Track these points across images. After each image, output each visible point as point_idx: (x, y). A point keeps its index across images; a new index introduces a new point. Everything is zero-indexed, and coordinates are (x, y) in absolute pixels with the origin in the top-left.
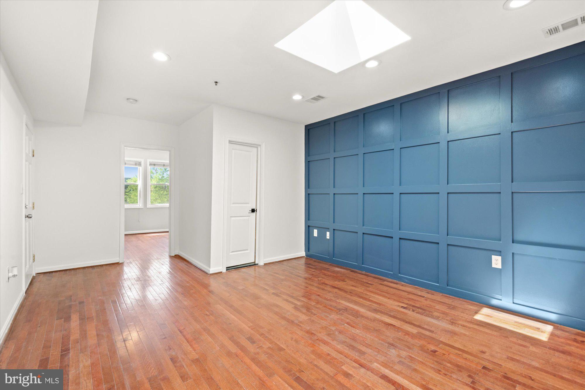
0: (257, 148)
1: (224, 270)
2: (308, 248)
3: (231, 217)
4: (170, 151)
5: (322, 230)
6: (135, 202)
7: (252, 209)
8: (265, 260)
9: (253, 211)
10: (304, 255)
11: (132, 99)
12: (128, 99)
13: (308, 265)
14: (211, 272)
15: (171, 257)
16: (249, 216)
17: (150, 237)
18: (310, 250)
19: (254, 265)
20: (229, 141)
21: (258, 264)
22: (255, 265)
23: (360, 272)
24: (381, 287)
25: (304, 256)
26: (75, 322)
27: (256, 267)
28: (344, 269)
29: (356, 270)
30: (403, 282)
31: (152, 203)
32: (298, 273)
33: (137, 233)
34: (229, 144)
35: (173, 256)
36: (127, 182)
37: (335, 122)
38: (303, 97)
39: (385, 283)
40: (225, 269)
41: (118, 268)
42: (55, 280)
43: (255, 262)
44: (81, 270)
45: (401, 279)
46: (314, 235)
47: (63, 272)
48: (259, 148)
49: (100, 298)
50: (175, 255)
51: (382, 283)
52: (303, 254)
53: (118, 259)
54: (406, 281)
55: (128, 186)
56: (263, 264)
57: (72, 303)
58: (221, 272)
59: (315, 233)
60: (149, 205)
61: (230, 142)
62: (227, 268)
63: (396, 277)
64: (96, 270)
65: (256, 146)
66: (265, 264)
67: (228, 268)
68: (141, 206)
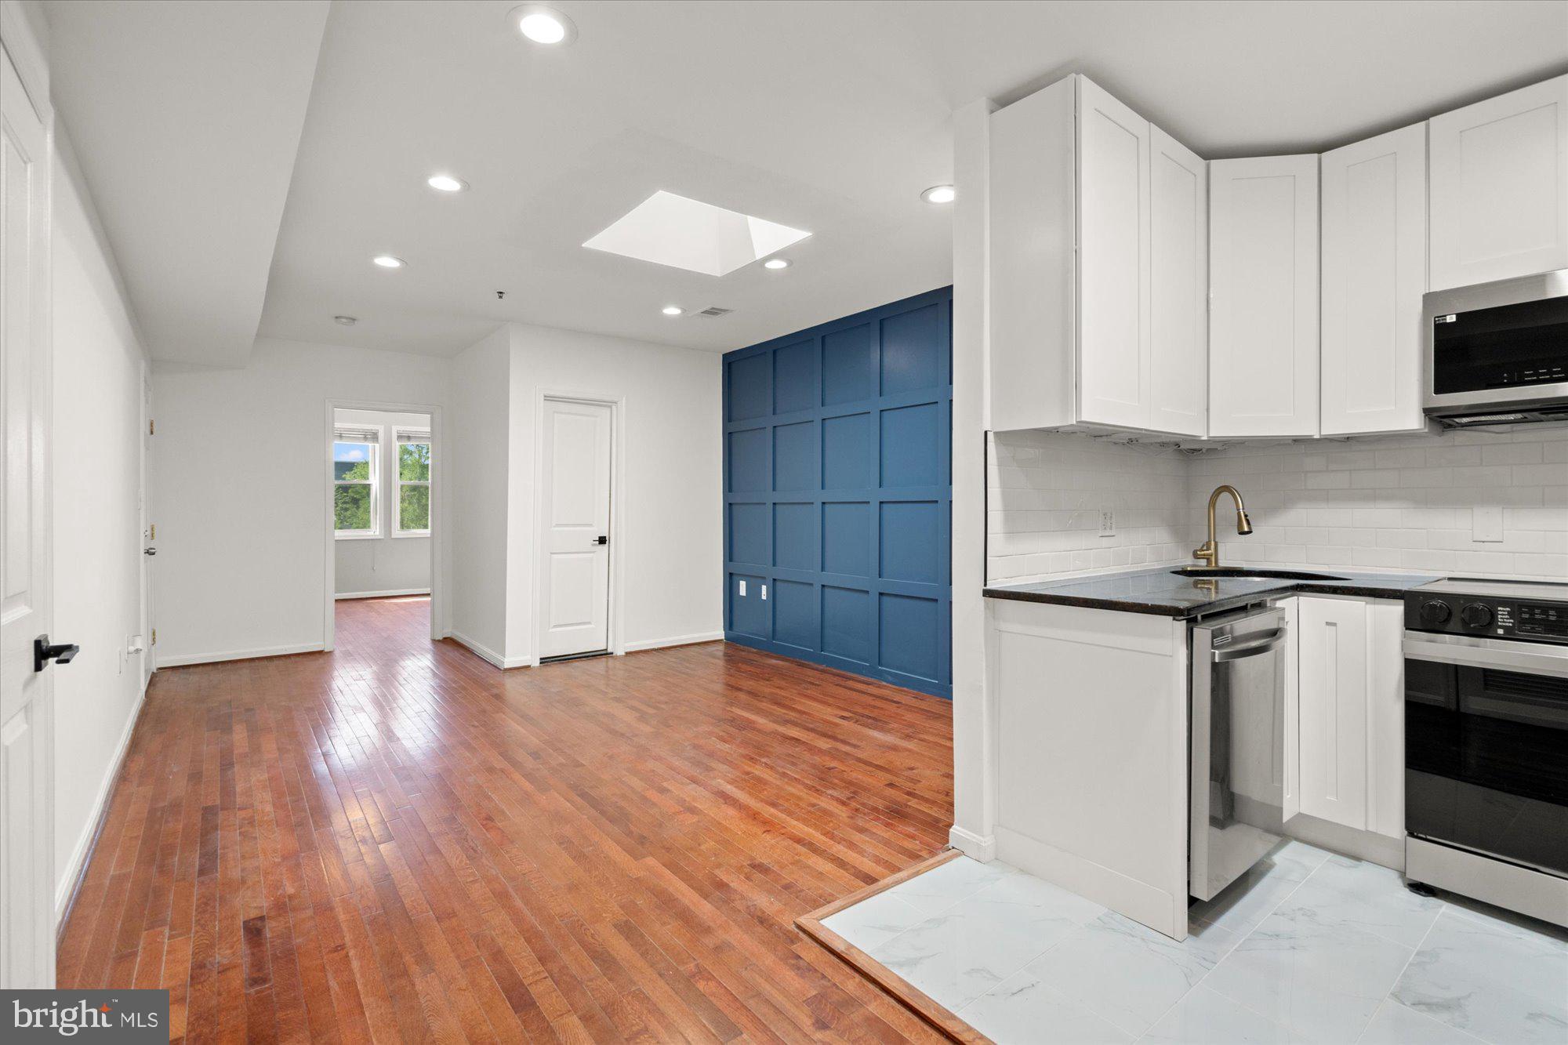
0: (611, 407)
1: (536, 663)
2: (730, 622)
3: (551, 553)
4: (432, 413)
5: (754, 581)
6: (365, 525)
7: (600, 538)
8: (627, 645)
9: (602, 541)
10: (722, 637)
11: (346, 318)
12: (337, 318)
13: (729, 659)
14: (506, 666)
15: (434, 641)
16: (594, 552)
17: (396, 604)
18: (734, 627)
19: (604, 654)
20: (545, 396)
21: (612, 653)
22: (607, 654)
23: (816, 666)
24: (840, 691)
25: (722, 640)
26: (239, 736)
27: (610, 659)
28: (787, 660)
29: (811, 663)
30: (885, 681)
31: (403, 526)
32: (687, 668)
33: (368, 596)
34: (548, 403)
35: (439, 641)
36: (344, 479)
37: (775, 352)
38: (684, 310)
39: (850, 683)
40: (539, 662)
41: (321, 661)
42: (194, 678)
43: (606, 650)
44: (247, 664)
45: (880, 675)
46: (739, 592)
47: (211, 667)
48: (614, 407)
49: (283, 703)
50: (445, 638)
51: (843, 683)
52: (719, 634)
53: (322, 643)
54: (890, 678)
55: (350, 487)
56: (624, 654)
57: (234, 710)
58: (529, 666)
59: (743, 588)
60: (397, 532)
61: (547, 398)
62: (541, 659)
63: (874, 673)
64: (276, 662)
65: (608, 404)
66: (627, 653)
67: (544, 661)
68: (377, 533)
